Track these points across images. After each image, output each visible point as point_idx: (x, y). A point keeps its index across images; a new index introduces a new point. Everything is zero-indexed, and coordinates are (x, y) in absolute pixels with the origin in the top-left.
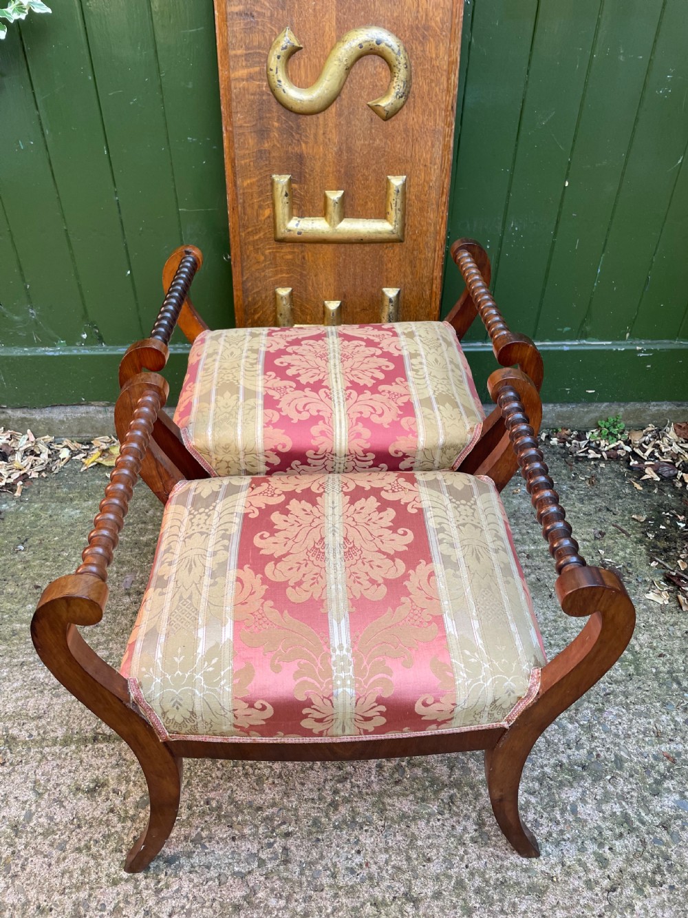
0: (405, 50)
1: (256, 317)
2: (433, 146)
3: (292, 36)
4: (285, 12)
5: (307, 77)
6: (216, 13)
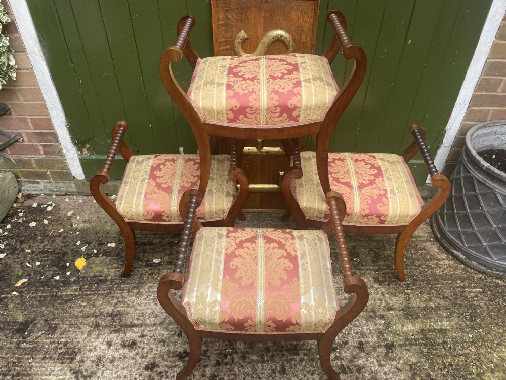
0: (293, 39)
1: (227, 144)
3: (245, 34)
4: (242, 24)
5: (250, 49)
6: (213, 25)
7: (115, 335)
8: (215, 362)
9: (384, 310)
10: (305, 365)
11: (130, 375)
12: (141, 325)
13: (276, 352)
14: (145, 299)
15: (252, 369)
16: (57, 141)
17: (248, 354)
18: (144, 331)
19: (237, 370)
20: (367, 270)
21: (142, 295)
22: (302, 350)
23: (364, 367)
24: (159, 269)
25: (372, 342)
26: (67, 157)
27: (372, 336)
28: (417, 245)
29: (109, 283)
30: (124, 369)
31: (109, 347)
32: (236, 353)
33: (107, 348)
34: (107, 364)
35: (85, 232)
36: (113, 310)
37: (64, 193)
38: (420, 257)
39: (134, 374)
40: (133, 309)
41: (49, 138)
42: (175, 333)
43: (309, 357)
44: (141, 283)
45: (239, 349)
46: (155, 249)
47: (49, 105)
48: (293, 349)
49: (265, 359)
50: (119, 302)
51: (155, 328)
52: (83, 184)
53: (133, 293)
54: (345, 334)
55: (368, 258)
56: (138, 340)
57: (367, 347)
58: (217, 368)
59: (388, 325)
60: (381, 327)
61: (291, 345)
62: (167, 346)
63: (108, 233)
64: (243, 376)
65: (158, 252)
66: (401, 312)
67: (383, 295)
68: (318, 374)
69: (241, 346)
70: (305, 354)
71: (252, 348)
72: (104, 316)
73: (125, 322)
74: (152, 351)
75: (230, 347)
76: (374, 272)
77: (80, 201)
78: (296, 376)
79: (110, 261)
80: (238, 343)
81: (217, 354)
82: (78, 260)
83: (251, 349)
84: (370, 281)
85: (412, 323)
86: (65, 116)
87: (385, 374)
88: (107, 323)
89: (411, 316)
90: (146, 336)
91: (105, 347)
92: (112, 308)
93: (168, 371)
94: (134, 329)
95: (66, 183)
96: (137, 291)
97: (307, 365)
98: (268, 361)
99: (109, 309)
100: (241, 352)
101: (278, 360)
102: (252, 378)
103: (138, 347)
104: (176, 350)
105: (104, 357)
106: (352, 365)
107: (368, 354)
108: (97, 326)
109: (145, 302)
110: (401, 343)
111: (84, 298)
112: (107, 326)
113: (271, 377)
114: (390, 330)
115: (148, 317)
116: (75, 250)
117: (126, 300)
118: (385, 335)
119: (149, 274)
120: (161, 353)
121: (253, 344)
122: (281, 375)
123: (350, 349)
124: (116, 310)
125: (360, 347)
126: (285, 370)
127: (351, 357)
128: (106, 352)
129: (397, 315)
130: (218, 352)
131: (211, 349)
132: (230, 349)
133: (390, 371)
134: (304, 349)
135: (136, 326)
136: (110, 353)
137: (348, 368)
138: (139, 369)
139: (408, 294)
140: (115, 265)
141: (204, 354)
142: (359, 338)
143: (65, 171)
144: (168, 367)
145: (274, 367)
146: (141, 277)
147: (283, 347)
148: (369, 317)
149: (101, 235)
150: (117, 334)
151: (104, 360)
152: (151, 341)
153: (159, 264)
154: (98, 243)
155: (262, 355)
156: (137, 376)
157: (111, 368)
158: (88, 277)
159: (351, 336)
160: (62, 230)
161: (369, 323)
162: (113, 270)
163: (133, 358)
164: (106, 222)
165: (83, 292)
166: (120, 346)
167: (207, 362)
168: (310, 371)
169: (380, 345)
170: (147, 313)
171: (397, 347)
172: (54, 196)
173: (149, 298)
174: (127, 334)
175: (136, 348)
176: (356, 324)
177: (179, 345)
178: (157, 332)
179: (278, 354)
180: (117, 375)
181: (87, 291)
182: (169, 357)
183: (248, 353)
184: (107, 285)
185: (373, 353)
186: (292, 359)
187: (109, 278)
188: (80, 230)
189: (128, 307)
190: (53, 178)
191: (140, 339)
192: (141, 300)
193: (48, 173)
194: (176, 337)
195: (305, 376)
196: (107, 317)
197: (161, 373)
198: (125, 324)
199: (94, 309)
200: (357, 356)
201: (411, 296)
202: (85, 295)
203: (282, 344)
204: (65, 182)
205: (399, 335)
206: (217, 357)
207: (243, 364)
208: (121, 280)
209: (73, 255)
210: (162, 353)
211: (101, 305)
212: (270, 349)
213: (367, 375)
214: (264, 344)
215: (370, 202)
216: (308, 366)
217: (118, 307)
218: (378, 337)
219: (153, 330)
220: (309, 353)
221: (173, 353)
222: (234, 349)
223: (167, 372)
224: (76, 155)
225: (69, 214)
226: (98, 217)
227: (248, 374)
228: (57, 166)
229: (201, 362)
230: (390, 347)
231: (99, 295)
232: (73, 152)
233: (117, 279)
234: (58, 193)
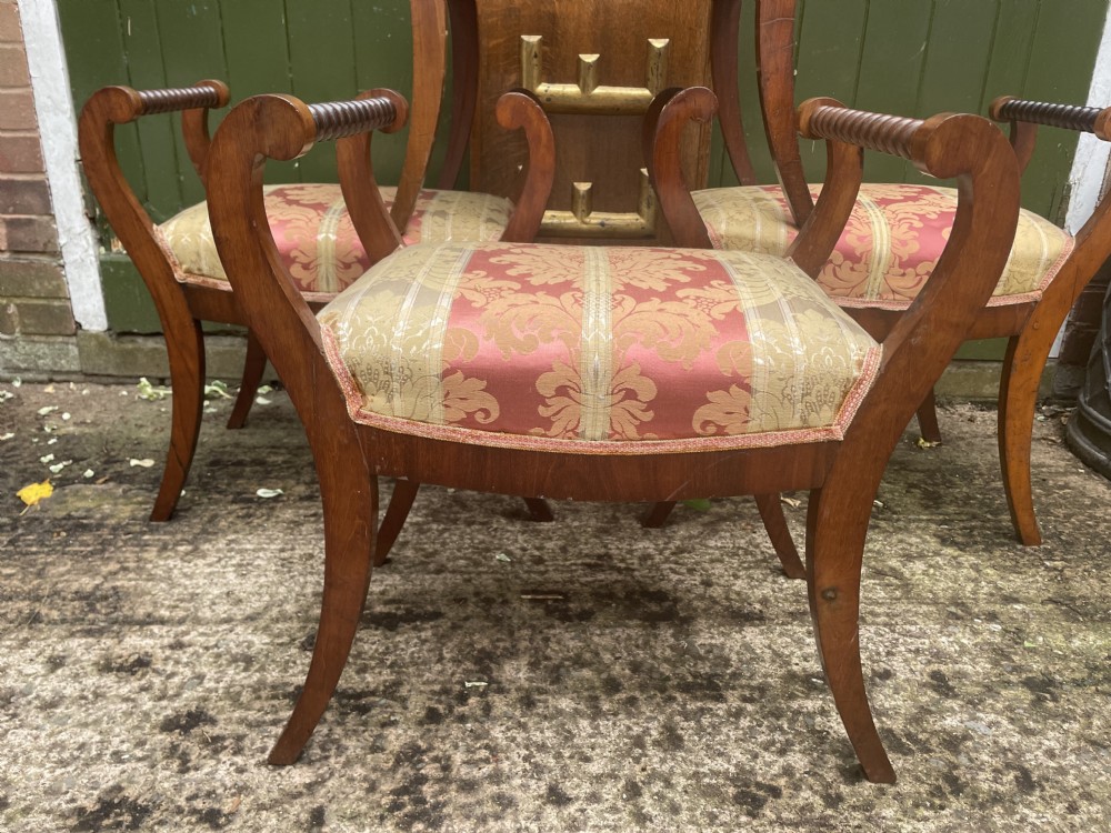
2: (698, 7)
7: (83, 641)
8: (423, 714)
9: (995, 603)
10: (750, 728)
11: (102, 742)
12: (181, 621)
13: (642, 691)
14: (210, 565)
15: (557, 733)
16: (47, 209)
17: (541, 694)
18: (186, 633)
19: (500, 735)
20: (910, 521)
21: (204, 557)
22: (733, 688)
23: (966, 737)
24: (273, 509)
25: (977, 673)
26: (68, 258)
27: (973, 660)
28: (1044, 480)
29: (105, 531)
30: (86, 725)
31: (53, 671)
32: (501, 691)
33: (43, 672)
34: (28, 711)
35: (75, 441)
36: (97, 587)
37: (44, 377)
38: (1062, 501)
39: (116, 741)
40: (163, 585)
41: (30, 198)
42: (294, 640)
43: (763, 706)
44: (209, 533)
45: (512, 682)
46: (269, 472)
47: (41, 100)
48: (701, 686)
49: (606, 707)
50: (125, 569)
51: (225, 626)
52: (102, 345)
53: (176, 551)
54: (878, 654)
55: (907, 500)
56: (159, 654)
57: (964, 685)
58: (429, 730)
59: (1018, 635)
60: (998, 640)
61: (695, 676)
62: (256, 671)
63: (139, 444)
64: (524, 752)
65: (276, 477)
66: (1050, 606)
67: (978, 571)
68: (803, 752)
69: (521, 675)
70: (745, 699)
71: (557, 680)
72: (64, 599)
73: (130, 613)
74: (201, 683)
75: (480, 675)
76: (933, 526)
77: (85, 392)
78: (721, 754)
79: (125, 492)
80: (507, 668)
81: (433, 693)
82: (31, 486)
83: (552, 683)
84: (924, 541)
85: (1095, 631)
86: (76, 133)
87: (1051, 754)
88: (68, 613)
89: (1086, 615)
90: (190, 646)
91: (39, 668)
92: (97, 582)
93: (245, 736)
94: (155, 629)
95: (53, 343)
96: (190, 548)
97: (760, 726)
98: (615, 714)
99: (87, 583)
100: (518, 689)
101: (652, 712)
102: (554, 758)
103: (154, 671)
104: (286, 680)
105: (25, 695)
106: (924, 731)
107: (973, 703)
108: (34, 619)
109: (208, 570)
110: (1077, 676)
111: (15, 560)
112: (63, 621)
113: (629, 755)
114: (1027, 644)
115: (208, 603)
116: (29, 471)
117: (149, 566)
118: (1016, 658)
119: (238, 517)
120: (230, 686)
121: (562, 670)
122: (665, 751)
123: (905, 690)
124: (106, 585)
125: (939, 686)
126: (680, 739)
127: (915, 711)
128: (37, 682)
129: (1040, 614)
130: (437, 688)
131: (414, 680)
132: (480, 680)
133: (1065, 748)
134: (742, 687)
135: (162, 622)
136: (47, 687)
137: (909, 736)
138: (137, 727)
139: (1055, 569)
140: (140, 499)
141: (384, 692)
142: (929, 662)
143: (56, 303)
144: (250, 725)
145: (636, 730)
146: (210, 521)
147: (668, 678)
148: (948, 617)
149: (117, 446)
150: (90, 640)
151: (23, 701)
152: (205, 658)
153: (276, 499)
154: (102, 460)
155: (594, 699)
156: (124, 747)
157: (40, 722)
158: (48, 518)
159: (899, 658)
160: (10, 435)
161: (950, 629)
162: (130, 508)
163: (126, 700)
164: (141, 426)
165: (16, 547)
166: (89, 669)
167: (393, 714)
168: (773, 743)
169: (1009, 682)
170: (208, 593)
171: (1066, 687)
172: (17, 384)
173: (223, 563)
174: (127, 639)
175: (144, 675)
176: (910, 631)
177: (300, 668)
178: (232, 636)
179: (652, 697)
180: (52, 740)
181: (31, 546)
182: (259, 698)
183: (541, 691)
184: (100, 536)
185: (991, 701)
186: (702, 711)
187: (113, 522)
188: (59, 437)
189: (148, 580)
190: (24, 325)
191: (168, 652)
192: (196, 565)
193: (12, 309)
194: (293, 651)
195: (756, 756)
196: (72, 600)
197: (216, 739)
198: (126, 617)
199: (35, 582)
200: (933, 709)
201: (1067, 573)
202: (21, 553)
203: (662, 674)
204: (52, 339)
205: (1064, 658)
206: (429, 699)
207: (522, 720)
208: (148, 526)
209: (21, 479)
210: (237, 689)
211: (63, 575)
212: (620, 684)
213: (985, 758)
214: (599, 672)
215: (918, 224)
216: (763, 729)
217: (118, 580)
218: (996, 664)
219: (218, 632)
220: (761, 698)
221: (274, 687)
222: (491, 681)
223: (240, 738)
224: (91, 252)
225: (44, 411)
226: (122, 418)
227: (542, 747)
228: (37, 286)
229: (373, 712)
230: (1042, 687)
231: (64, 553)
232: (84, 242)
233: (134, 525)
234: (30, 376)
